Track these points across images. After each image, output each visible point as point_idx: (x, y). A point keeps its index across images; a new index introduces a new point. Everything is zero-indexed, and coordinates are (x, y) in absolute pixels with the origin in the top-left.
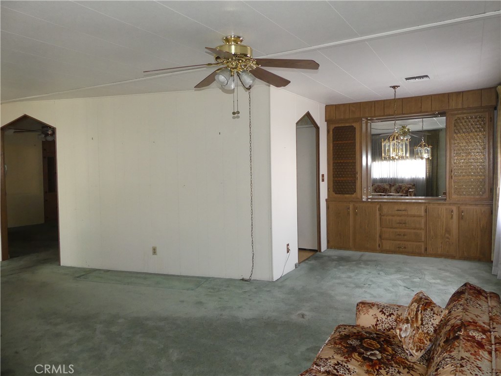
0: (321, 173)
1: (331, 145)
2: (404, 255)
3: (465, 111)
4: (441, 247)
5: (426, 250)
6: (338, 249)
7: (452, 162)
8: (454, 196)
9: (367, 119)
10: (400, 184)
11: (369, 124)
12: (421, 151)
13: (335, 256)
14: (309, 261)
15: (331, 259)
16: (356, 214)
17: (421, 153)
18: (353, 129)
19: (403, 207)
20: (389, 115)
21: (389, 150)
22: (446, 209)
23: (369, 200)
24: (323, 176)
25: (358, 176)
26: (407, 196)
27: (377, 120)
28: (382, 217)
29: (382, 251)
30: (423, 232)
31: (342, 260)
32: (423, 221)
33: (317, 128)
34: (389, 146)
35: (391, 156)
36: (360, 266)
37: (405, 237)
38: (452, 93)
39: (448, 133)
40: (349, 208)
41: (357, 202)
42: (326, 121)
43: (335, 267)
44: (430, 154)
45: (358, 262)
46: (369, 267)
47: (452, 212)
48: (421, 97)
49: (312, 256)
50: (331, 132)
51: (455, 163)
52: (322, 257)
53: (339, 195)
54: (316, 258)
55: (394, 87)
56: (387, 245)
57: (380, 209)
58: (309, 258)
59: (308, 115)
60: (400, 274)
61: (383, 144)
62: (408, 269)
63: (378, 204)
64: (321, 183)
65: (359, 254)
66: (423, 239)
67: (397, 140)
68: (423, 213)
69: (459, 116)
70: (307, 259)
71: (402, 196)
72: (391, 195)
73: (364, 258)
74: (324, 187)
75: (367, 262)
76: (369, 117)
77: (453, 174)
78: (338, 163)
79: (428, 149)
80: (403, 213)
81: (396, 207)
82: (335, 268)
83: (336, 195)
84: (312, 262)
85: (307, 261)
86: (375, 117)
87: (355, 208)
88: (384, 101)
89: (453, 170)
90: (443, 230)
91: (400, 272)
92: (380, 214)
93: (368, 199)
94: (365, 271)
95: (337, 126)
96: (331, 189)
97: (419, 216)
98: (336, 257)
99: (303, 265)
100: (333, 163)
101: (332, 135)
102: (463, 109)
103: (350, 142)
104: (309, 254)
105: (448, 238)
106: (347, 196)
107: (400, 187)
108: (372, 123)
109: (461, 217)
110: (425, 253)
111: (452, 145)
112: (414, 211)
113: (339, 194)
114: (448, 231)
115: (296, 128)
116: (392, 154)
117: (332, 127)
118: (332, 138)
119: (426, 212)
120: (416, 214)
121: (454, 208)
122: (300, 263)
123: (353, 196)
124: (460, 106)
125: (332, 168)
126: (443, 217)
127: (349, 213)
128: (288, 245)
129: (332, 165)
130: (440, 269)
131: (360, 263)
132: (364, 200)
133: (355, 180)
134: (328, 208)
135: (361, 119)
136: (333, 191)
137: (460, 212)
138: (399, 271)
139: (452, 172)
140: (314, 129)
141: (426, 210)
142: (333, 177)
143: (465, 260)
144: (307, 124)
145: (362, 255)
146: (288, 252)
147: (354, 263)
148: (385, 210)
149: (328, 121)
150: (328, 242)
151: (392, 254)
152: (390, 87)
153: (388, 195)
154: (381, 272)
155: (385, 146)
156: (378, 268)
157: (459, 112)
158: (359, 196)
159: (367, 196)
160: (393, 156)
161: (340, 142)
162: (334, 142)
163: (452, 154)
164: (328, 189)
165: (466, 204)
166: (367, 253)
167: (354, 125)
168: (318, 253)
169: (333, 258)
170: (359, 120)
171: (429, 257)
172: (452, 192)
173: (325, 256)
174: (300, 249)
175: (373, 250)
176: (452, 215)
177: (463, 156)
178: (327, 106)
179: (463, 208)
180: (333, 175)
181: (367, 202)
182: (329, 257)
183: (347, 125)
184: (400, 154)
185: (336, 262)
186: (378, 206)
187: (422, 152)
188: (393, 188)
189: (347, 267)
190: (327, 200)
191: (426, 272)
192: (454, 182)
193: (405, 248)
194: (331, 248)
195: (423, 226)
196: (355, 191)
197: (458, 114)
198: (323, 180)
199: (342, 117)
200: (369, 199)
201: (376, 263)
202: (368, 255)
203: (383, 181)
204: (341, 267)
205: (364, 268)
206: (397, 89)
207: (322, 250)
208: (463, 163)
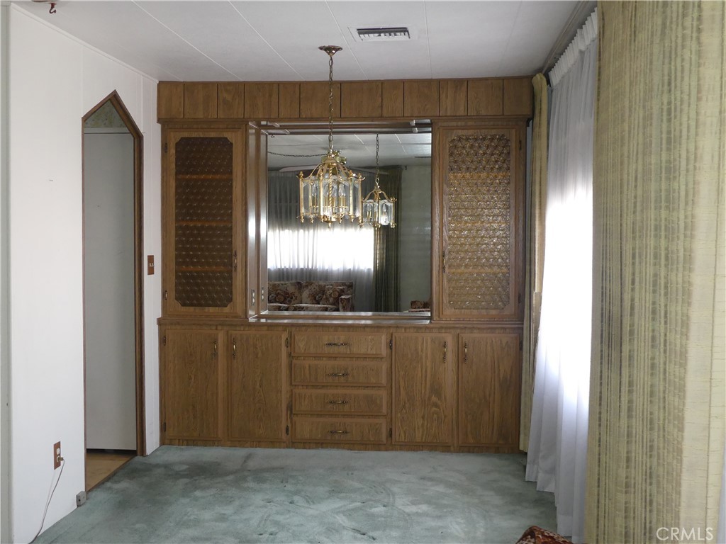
0: (146, 253)
1: (173, 183)
2: (343, 448)
3: (470, 123)
4: (423, 424)
5: (390, 434)
6: (187, 445)
7: (445, 234)
8: (448, 311)
9: (259, 124)
10: (322, 283)
11: (263, 138)
12: (373, 208)
13: (182, 463)
14: (116, 482)
15: (171, 472)
16: (232, 355)
17: (373, 214)
18: (226, 145)
19: (342, 337)
20: (312, 119)
21: (316, 201)
22: (433, 341)
23: (263, 320)
24: (151, 259)
25: (238, 261)
26: (337, 310)
27: (282, 128)
28: (294, 361)
29: (294, 444)
30: (383, 394)
31: (200, 473)
32: (384, 367)
33: (138, 137)
34: (317, 189)
35: (322, 214)
36: (246, 485)
37: (346, 407)
38: (446, 81)
39: (437, 171)
40: (215, 342)
41: (236, 326)
42: (159, 121)
43: (185, 493)
44: (392, 217)
45: (242, 476)
46: (266, 486)
47: (445, 346)
48: (382, 82)
49: (121, 468)
50: (173, 151)
51: (450, 237)
52: (148, 468)
53: (192, 309)
54: (132, 474)
55: (329, 50)
56: (305, 427)
57: (290, 343)
58: (114, 474)
59: (114, 100)
60: (341, 499)
61: (302, 185)
62: (357, 485)
63: (285, 330)
64: (147, 278)
65: (240, 452)
66: (384, 410)
67: (335, 177)
68: (384, 351)
69: (460, 132)
70: (108, 479)
71: (326, 310)
72: (302, 309)
73: (252, 464)
74: (153, 287)
75: (260, 475)
76: (264, 119)
77: (446, 263)
78: (187, 227)
79: (389, 204)
80: (342, 349)
81: (326, 338)
82: (183, 496)
83: (185, 309)
84: (124, 485)
85: (108, 484)
86: (278, 120)
87: (231, 341)
88: (300, 84)
89: (446, 252)
90: (425, 387)
91: (340, 492)
92: (290, 355)
93: (260, 317)
94: (258, 499)
95: (186, 135)
96: (173, 294)
97: (377, 358)
98: (185, 467)
99: (100, 495)
100: (177, 229)
101: (173, 159)
102: (467, 117)
103: (218, 177)
104: (115, 463)
105: (436, 405)
106: (211, 309)
107: (322, 291)
108: (269, 137)
109: (462, 358)
110: (388, 442)
111: (446, 197)
112: (364, 345)
113: (192, 305)
114: (437, 390)
115: (83, 134)
116: (324, 210)
117: (175, 137)
118: (173, 166)
119: (391, 348)
120: (369, 352)
121: (449, 339)
122: (89, 490)
123: (226, 310)
124: (461, 112)
125: (173, 239)
126: (427, 357)
127: (215, 354)
128: (57, 446)
129: (173, 232)
130: (423, 478)
131: (244, 479)
132: (252, 320)
133: (230, 272)
134: (163, 341)
135: (247, 124)
136: (177, 299)
137: (461, 346)
138: (336, 491)
139: (443, 256)
140: (129, 141)
141: (391, 342)
142: (177, 264)
143: (469, 452)
144: (111, 125)
145: (248, 457)
146: (57, 465)
147: (231, 477)
148: (301, 344)
149: (166, 121)
150: (163, 428)
151: (317, 448)
152: (321, 48)
153: (295, 309)
154: (296, 498)
155: (306, 189)
156: (289, 487)
157: (459, 124)
158: (239, 310)
159: (258, 312)
160: (328, 213)
161: (195, 177)
162: (180, 177)
163: (445, 216)
164: (164, 292)
165: (472, 329)
166: (258, 449)
167: (230, 136)
168: (138, 459)
169: (177, 468)
170: (241, 124)
171: (396, 450)
172: (445, 302)
173: (158, 466)
174: (90, 452)
175: (274, 443)
176: (445, 354)
177: (466, 222)
178: (161, 84)
179: (466, 336)
180: (177, 257)
181: (257, 325)
182: (166, 466)
183: (212, 135)
184: (342, 211)
185: (186, 480)
186: (285, 336)
187: (376, 210)
188: (306, 293)
189: (213, 491)
190: (160, 322)
191: (395, 489)
192: (449, 281)
193: (345, 432)
194: (170, 444)
195: (384, 381)
196: (230, 300)
197: (458, 128)
198: (151, 271)
199: (200, 115)
200: (263, 317)
201: (281, 474)
202: (262, 455)
203: (283, 275)
204: (198, 493)
205: (255, 491)
206: (337, 55)
207: (149, 450)
208: (466, 237)
